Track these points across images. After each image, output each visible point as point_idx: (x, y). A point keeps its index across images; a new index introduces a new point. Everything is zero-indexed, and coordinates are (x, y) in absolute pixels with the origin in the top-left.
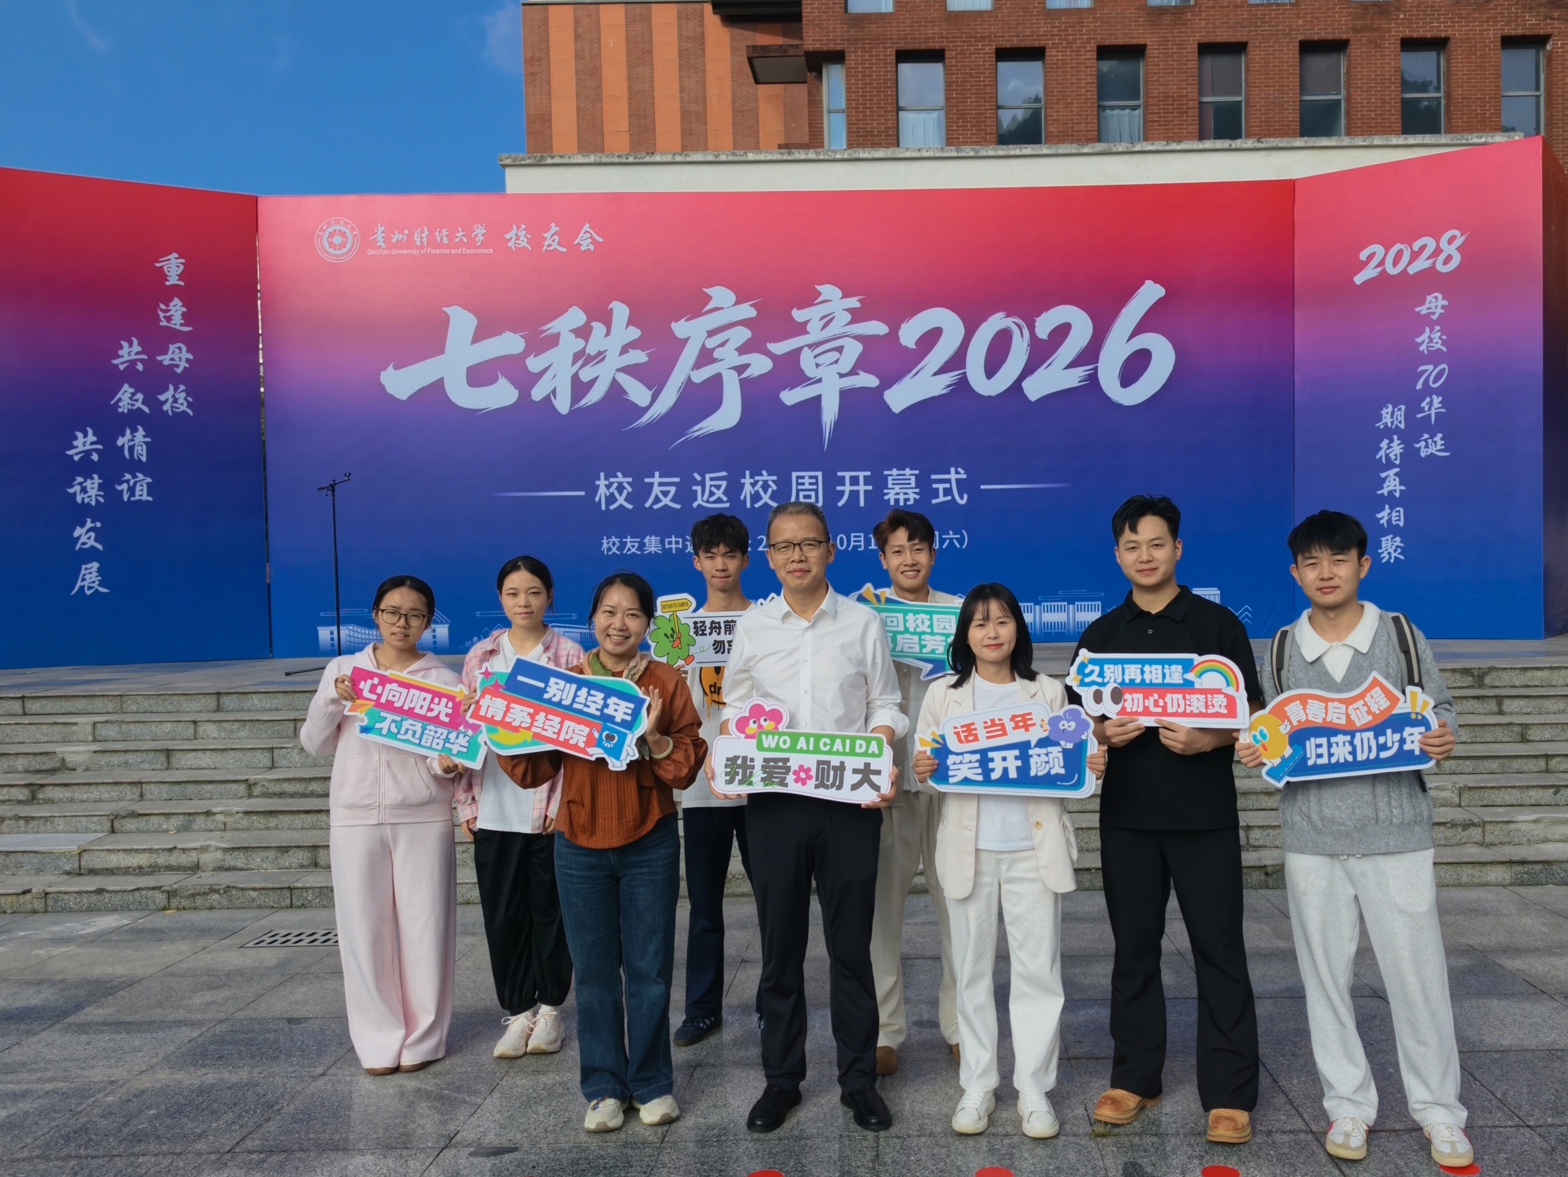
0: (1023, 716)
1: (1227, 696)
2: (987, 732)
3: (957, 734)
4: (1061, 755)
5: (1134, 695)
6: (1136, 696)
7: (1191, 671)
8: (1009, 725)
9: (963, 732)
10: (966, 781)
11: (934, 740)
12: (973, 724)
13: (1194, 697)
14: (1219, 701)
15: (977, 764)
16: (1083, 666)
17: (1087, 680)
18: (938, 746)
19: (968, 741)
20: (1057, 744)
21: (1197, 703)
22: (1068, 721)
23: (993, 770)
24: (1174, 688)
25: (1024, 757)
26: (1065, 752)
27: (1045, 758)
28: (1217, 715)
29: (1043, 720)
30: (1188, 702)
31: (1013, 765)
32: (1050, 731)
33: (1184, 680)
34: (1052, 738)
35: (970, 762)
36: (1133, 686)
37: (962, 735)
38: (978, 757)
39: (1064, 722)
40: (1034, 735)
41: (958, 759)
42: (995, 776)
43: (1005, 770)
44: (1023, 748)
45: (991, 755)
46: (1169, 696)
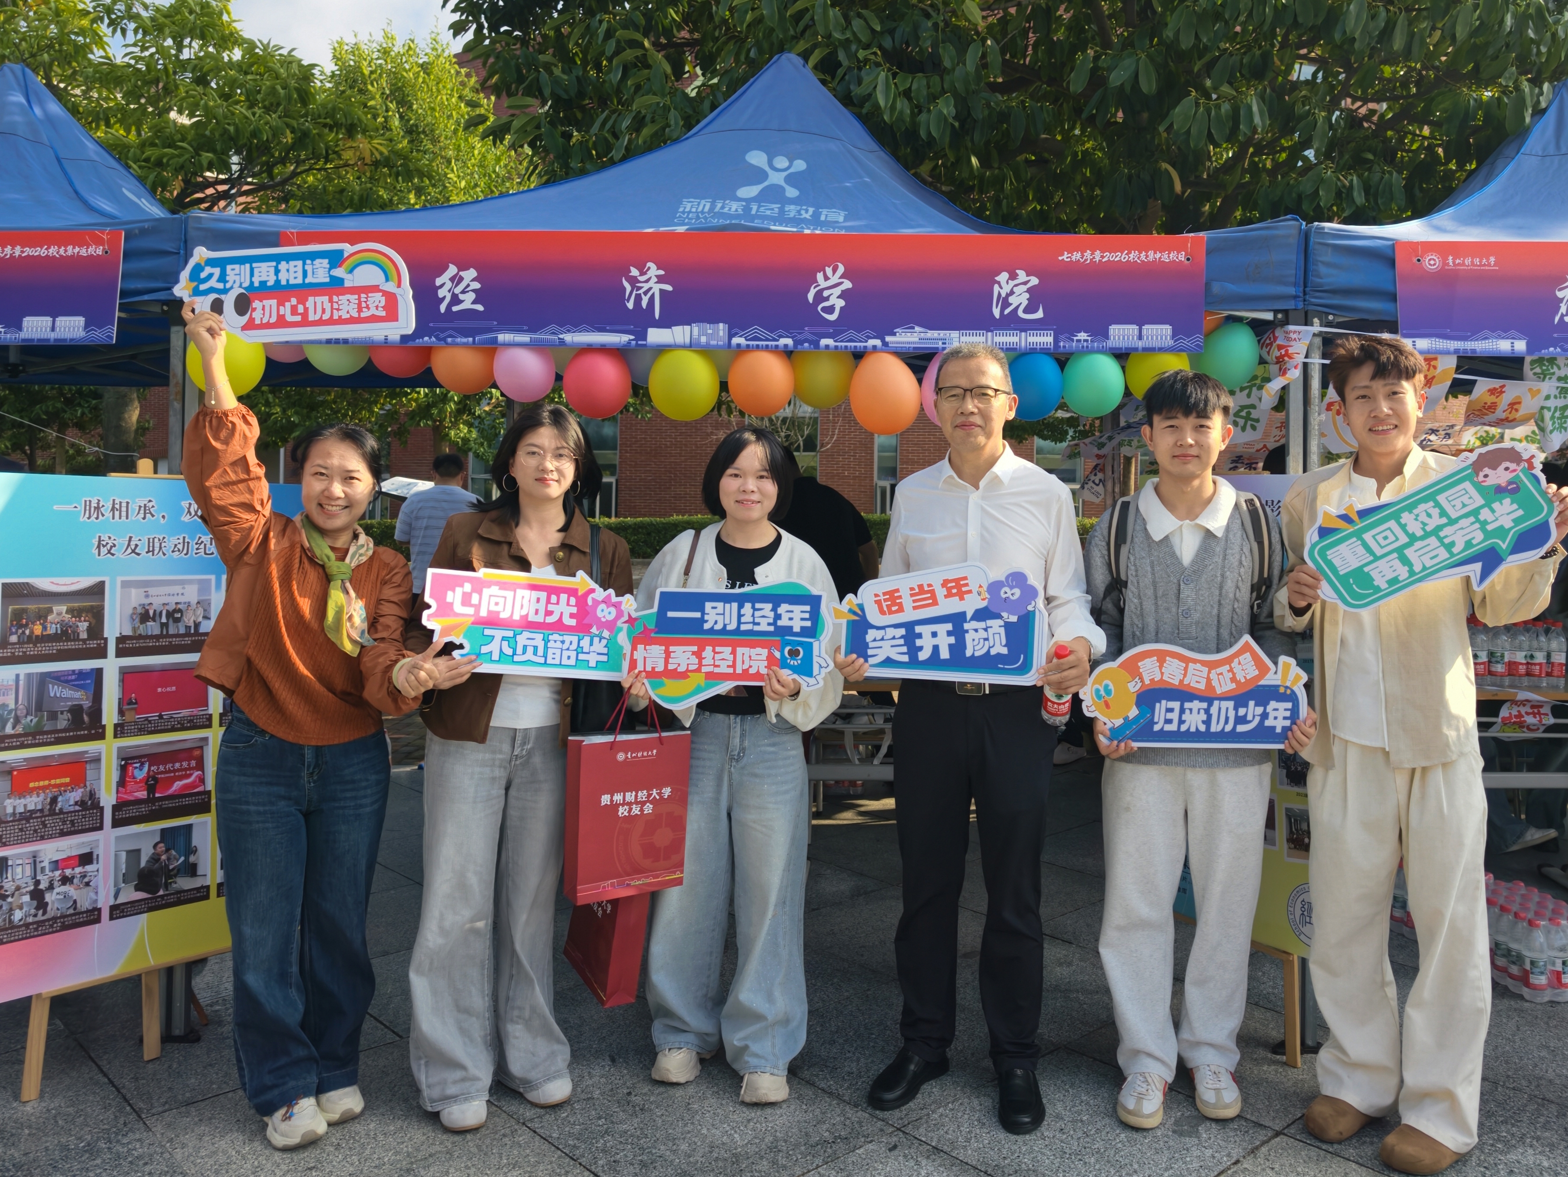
0: (957, 581)
1: (386, 294)
2: (914, 601)
3: (878, 602)
4: (1002, 631)
5: (266, 302)
6: (267, 303)
7: (340, 266)
8: (940, 592)
9: (885, 600)
10: (889, 662)
11: (851, 611)
12: (897, 590)
13: (344, 298)
14: (377, 300)
15: (902, 641)
16: (198, 268)
17: (202, 287)
18: (856, 618)
19: (891, 612)
20: (999, 617)
21: (347, 305)
22: (1011, 588)
23: (921, 648)
24: (318, 289)
25: (958, 633)
26: (1008, 626)
27: (984, 635)
28: (374, 319)
29: (980, 586)
30: (335, 306)
31: (945, 642)
32: (990, 600)
33: (331, 277)
34: (993, 609)
35: (894, 638)
36: (264, 291)
37: (884, 604)
38: (902, 631)
39: (1006, 589)
40: (971, 604)
41: (879, 634)
42: (923, 656)
43: (936, 648)
44: (957, 620)
45: (918, 629)
46: (311, 299)
